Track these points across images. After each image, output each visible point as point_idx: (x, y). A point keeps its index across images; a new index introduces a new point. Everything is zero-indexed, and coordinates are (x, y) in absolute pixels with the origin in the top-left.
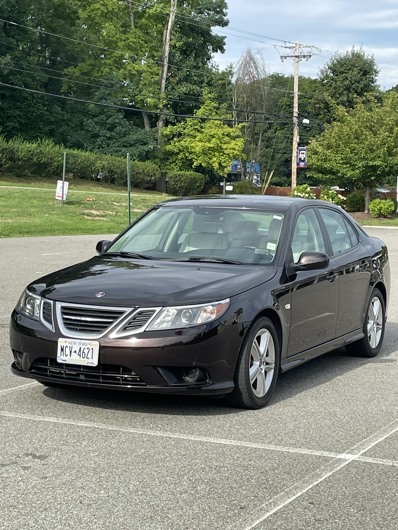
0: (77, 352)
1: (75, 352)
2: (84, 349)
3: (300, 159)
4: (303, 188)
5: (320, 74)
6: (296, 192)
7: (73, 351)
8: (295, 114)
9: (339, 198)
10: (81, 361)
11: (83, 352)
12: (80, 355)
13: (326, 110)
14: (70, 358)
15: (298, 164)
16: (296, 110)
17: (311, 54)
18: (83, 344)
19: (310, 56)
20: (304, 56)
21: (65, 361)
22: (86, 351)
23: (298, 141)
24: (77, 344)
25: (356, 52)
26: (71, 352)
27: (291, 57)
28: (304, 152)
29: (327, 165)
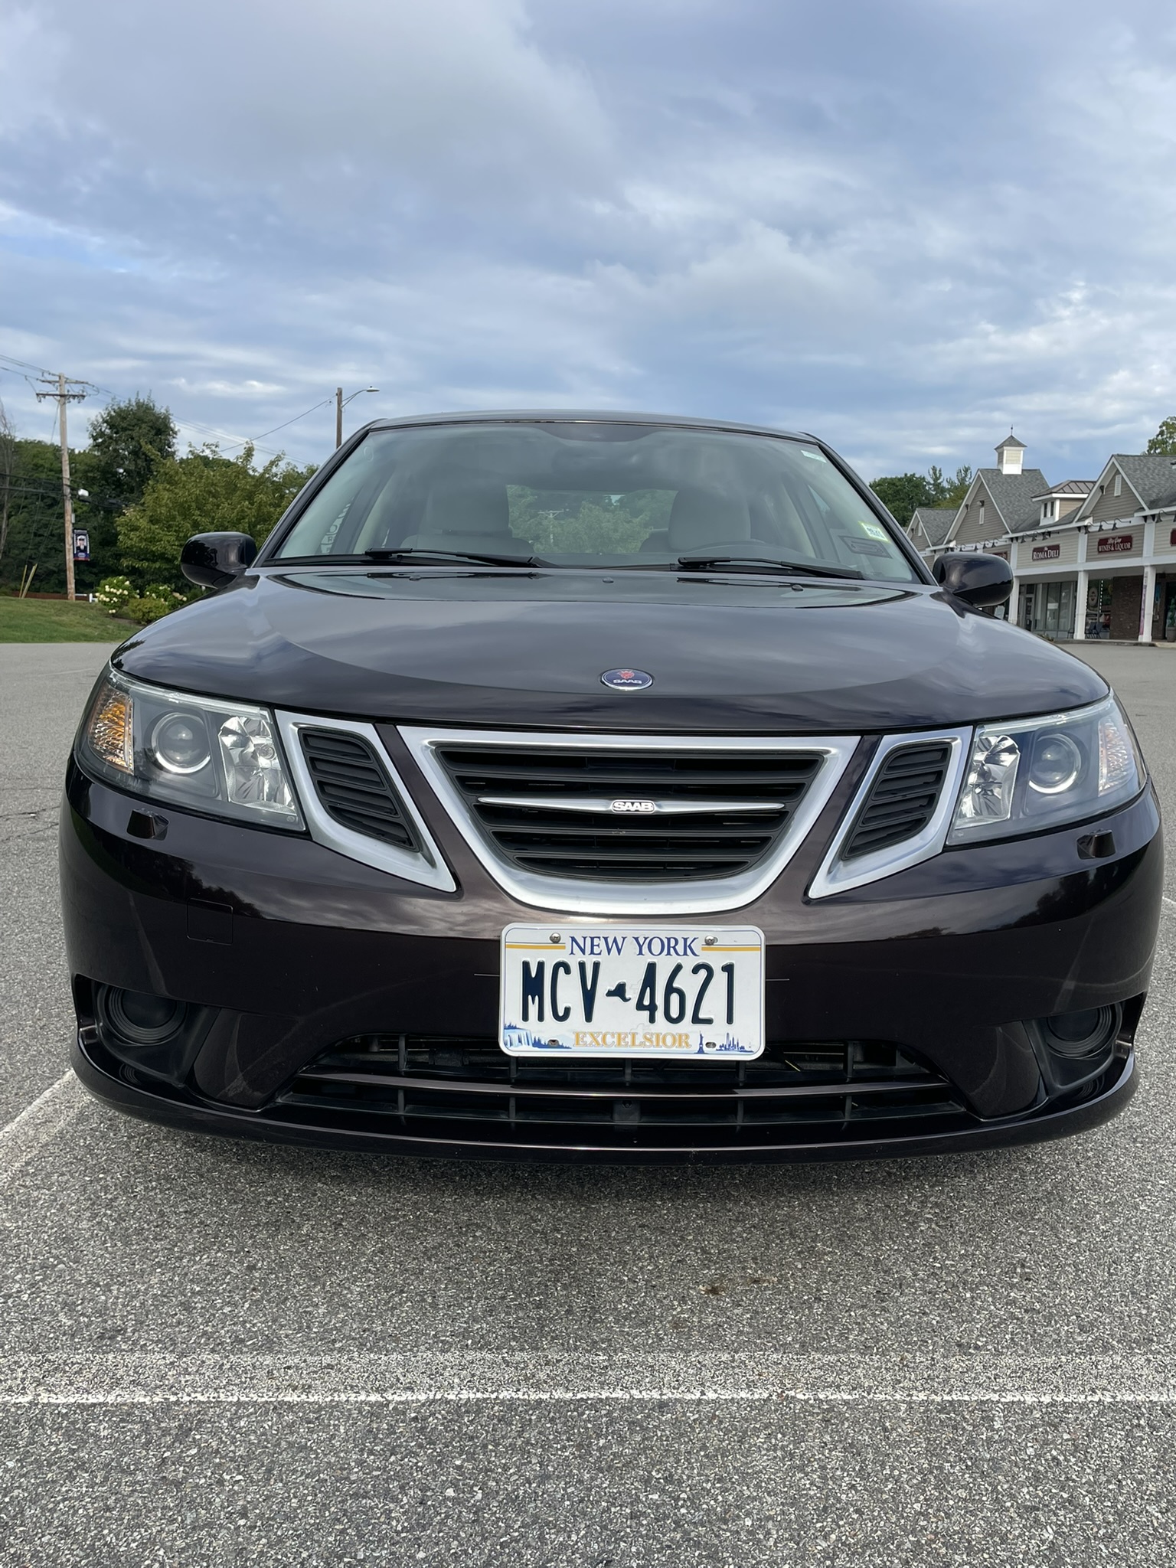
0: (632, 993)
1: (619, 991)
2: (679, 968)
3: (78, 548)
4: (118, 582)
5: (91, 429)
6: (107, 587)
7: (605, 984)
8: (66, 482)
9: (176, 598)
10: (660, 1039)
11: (670, 989)
12: (652, 1008)
13: (104, 482)
14: (589, 1027)
15: (75, 555)
16: (66, 474)
17: (85, 394)
18: (668, 947)
19: (83, 396)
20: (74, 396)
21: (554, 1043)
22: (689, 983)
23: (73, 521)
24: (630, 948)
25: (141, 401)
26: (589, 998)
27: (53, 395)
28: (83, 537)
29: (156, 548)
